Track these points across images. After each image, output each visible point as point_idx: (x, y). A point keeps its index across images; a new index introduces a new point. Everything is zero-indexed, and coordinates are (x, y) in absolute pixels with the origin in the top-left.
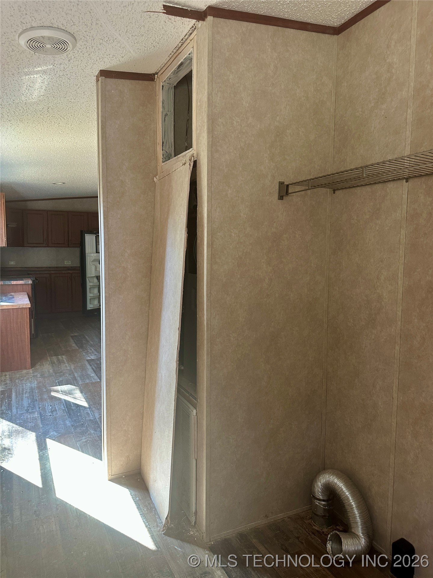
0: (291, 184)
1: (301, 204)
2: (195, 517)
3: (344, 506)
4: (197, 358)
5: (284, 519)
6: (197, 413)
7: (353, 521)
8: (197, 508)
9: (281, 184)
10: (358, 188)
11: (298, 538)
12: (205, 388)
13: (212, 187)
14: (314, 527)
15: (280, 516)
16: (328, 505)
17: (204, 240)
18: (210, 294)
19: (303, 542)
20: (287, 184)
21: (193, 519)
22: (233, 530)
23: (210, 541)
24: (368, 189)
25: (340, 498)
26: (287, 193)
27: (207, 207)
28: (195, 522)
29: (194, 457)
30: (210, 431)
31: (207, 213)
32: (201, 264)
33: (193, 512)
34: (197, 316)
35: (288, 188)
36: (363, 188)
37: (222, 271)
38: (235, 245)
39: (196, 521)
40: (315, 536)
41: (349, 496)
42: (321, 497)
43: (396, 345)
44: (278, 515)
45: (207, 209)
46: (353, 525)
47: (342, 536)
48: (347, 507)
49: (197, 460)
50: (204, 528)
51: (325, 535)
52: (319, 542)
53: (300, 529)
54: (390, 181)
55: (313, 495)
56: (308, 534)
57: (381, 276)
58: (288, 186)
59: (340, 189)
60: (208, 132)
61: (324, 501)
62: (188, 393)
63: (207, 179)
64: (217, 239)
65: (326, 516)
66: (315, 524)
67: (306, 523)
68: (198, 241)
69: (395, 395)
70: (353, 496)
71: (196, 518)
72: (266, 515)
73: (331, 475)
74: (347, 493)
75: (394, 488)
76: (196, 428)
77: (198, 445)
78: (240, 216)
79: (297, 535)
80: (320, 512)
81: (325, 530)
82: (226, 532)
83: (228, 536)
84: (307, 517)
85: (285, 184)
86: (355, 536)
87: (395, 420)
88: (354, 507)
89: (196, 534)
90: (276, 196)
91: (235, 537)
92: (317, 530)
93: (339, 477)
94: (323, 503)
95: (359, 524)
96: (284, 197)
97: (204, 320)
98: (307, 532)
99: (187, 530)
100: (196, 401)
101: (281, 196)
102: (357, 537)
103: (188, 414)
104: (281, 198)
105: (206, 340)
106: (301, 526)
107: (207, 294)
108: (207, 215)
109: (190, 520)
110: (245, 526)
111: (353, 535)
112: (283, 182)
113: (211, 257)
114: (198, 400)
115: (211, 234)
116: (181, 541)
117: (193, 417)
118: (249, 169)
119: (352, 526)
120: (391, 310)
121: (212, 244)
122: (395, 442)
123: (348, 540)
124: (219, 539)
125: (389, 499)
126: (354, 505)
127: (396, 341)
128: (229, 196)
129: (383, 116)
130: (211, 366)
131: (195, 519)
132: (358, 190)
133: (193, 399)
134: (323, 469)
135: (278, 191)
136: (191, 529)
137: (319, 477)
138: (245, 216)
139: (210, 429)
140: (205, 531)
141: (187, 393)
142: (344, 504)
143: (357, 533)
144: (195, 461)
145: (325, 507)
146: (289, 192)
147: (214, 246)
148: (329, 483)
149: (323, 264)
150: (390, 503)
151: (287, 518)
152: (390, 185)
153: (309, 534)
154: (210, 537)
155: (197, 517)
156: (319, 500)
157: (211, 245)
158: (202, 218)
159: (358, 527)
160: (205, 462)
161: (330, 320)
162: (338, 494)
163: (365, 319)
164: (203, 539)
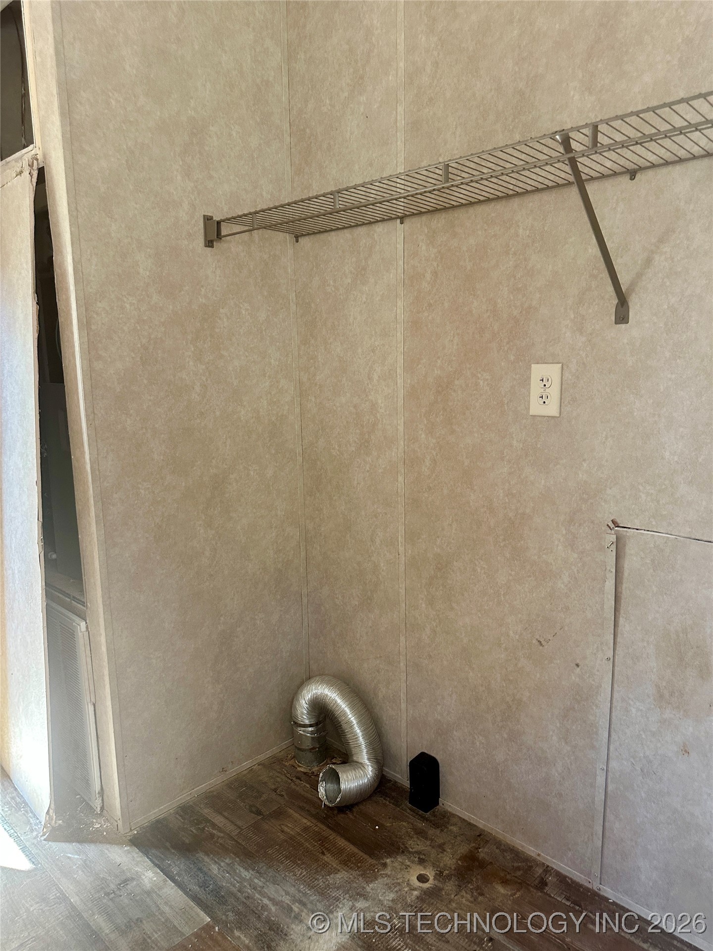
0: (223, 221)
1: (245, 256)
2: (101, 798)
3: (341, 725)
4: (79, 533)
5: (252, 767)
6: (87, 627)
7: (353, 744)
8: (103, 783)
9: (207, 219)
10: (333, 233)
11: (275, 790)
12: (99, 583)
13: (79, 216)
14: (299, 769)
15: (247, 764)
16: (317, 731)
17: (71, 315)
18: (93, 415)
19: (283, 793)
20: (217, 220)
21: (97, 804)
22: (169, 803)
23: (131, 830)
24: (347, 234)
25: (334, 715)
26: (219, 236)
27: (73, 253)
28: (102, 808)
29: (89, 701)
30: (115, 651)
31: (74, 264)
32: (70, 361)
33: (97, 792)
34: (72, 457)
35: (220, 228)
36: (340, 233)
37: (112, 372)
38: (133, 325)
39: (103, 805)
40: (301, 781)
41: (346, 709)
42: (307, 722)
43: (399, 476)
44: (243, 765)
45: (73, 258)
46: (354, 751)
47: (339, 769)
48: (344, 726)
49: (96, 704)
50: (118, 813)
51: (315, 776)
52: (308, 787)
53: (278, 777)
54: (378, 221)
55: (294, 722)
56: (290, 781)
57: (373, 374)
58: (219, 223)
59: (305, 235)
60: (62, 115)
61: (311, 726)
62: (68, 595)
63: (68, 201)
64: (97, 314)
65: (316, 748)
66: (299, 764)
67: (286, 766)
68: (61, 319)
69: (401, 549)
70: (352, 707)
71: (103, 800)
72: (223, 769)
73: (319, 685)
74: (343, 706)
75: (408, 684)
76: (88, 652)
77: (95, 678)
78: (139, 273)
79: (273, 787)
80: (308, 744)
81: (315, 769)
82: (157, 810)
83: (162, 816)
84: (287, 757)
85: (214, 219)
86: (360, 765)
87: (404, 585)
88: (354, 725)
89: (105, 826)
90: (200, 240)
91: (174, 813)
92: (303, 772)
93: (330, 684)
94: (310, 729)
95: (363, 746)
96: (214, 243)
97: (85, 462)
98: (289, 779)
99: (88, 823)
100: (84, 608)
101: (209, 241)
102: (361, 766)
103: (71, 631)
104: (209, 244)
105: (92, 499)
106: (279, 772)
107: (87, 416)
108: (74, 269)
109: (93, 806)
110: (189, 793)
111: (356, 765)
112: (210, 216)
113: (89, 347)
114: (88, 604)
115: (85, 305)
116: (79, 842)
117: (80, 634)
118: (148, 189)
119: (353, 753)
120: (390, 425)
121: (88, 323)
122: (405, 616)
123: (348, 774)
124: (146, 824)
125: (402, 701)
126: (354, 721)
127: (399, 470)
128: (113, 235)
129: (362, 114)
130: (106, 543)
131: (101, 801)
132: (333, 237)
133: (79, 605)
134: (308, 678)
135: (202, 231)
136: (94, 821)
137: (302, 692)
138: (148, 273)
139: (114, 649)
140: (120, 817)
141: (66, 597)
142: (340, 722)
143: (360, 761)
144: (93, 706)
145: (313, 736)
146: (222, 234)
147: (93, 327)
148: (316, 697)
149: (290, 360)
150: (403, 706)
151: (257, 765)
152: (379, 228)
153: (292, 780)
154: (130, 824)
155: (104, 798)
156: (305, 726)
157: (86, 324)
158: (64, 275)
159: (361, 751)
160: (109, 703)
161: (306, 448)
162: (331, 711)
163: (355, 442)
164: (118, 830)
